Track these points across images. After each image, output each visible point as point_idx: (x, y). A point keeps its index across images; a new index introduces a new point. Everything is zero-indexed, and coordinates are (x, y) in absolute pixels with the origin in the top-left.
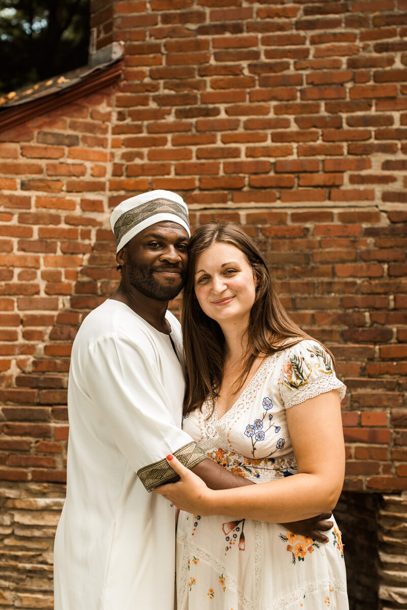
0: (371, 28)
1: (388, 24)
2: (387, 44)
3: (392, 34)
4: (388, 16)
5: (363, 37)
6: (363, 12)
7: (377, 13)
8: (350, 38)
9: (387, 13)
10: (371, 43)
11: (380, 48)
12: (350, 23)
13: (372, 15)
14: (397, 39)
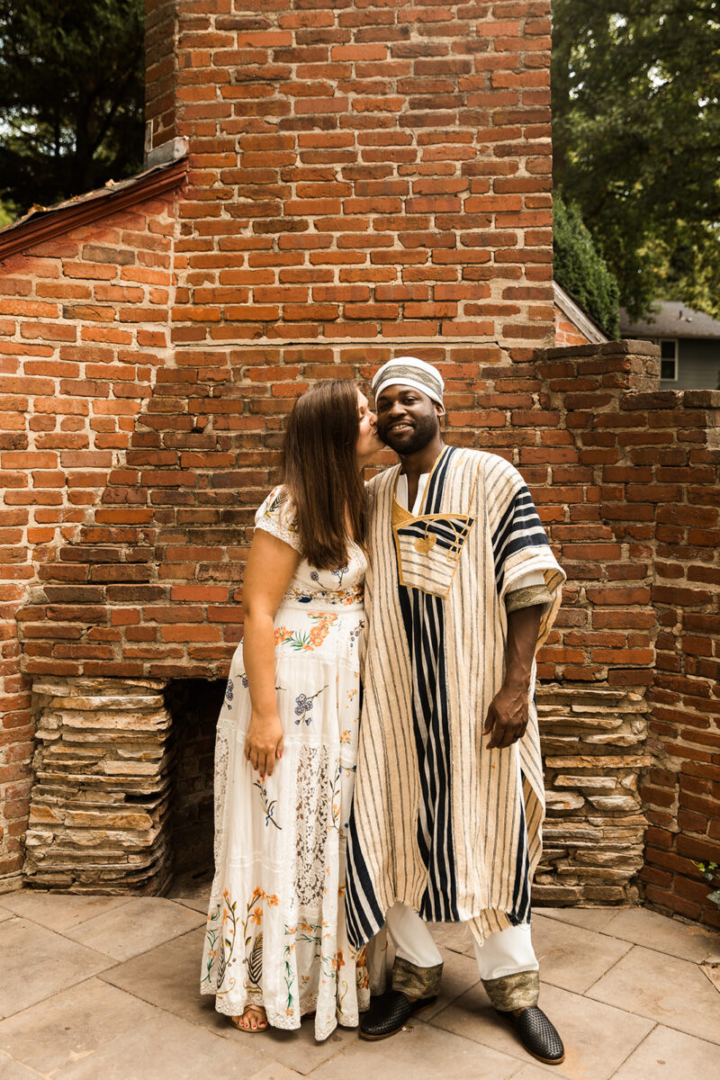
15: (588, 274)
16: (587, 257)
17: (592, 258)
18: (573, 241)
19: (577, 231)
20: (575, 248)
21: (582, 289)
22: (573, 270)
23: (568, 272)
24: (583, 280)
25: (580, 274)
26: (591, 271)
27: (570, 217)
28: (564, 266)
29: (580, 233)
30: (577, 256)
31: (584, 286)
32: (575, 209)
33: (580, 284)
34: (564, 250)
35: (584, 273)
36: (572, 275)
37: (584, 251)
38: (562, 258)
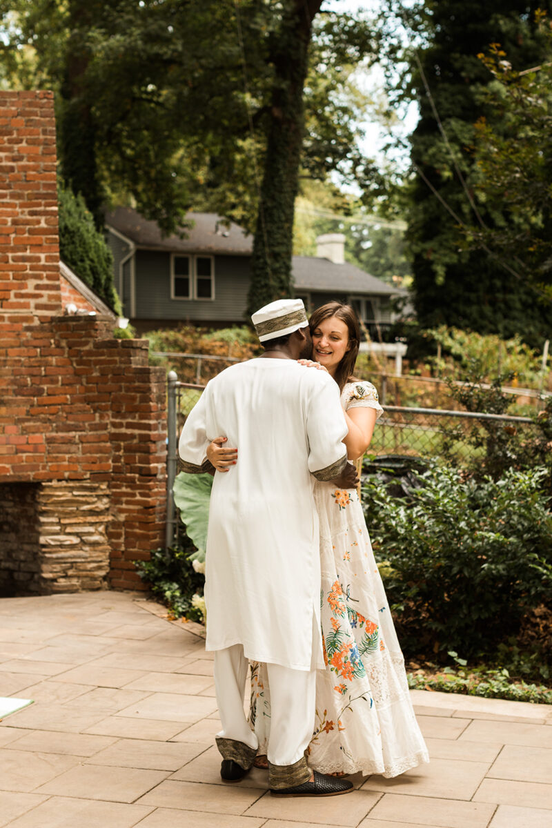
0: (26, 201)
1: (37, 199)
2: (36, 211)
3: (39, 205)
4: (37, 194)
5: (22, 206)
6: (20, 189)
7: (30, 191)
8: (14, 206)
9: (36, 192)
10: (27, 210)
11: (32, 213)
12: (13, 196)
13: (26, 192)
14: (42, 208)
15: (90, 248)
16: (90, 235)
17: (93, 235)
18: (79, 225)
19: (82, 216)
20: (82, 229)
21: (86, 259)
22: (80, 246)
23: (76, 247)
24: (87, 252)
25: (84, 248)
26: (93, 245)
27: (78, 205)
28: (73, 243)
29: (85, 218)
30: (82, 236)
31: (88, 256)
32: (81, 199)
33: (84, 255)
34: (73, 232)
35: (87, 247)
36: (80, 249)
37: (88, 231)
38: (72, 237)
